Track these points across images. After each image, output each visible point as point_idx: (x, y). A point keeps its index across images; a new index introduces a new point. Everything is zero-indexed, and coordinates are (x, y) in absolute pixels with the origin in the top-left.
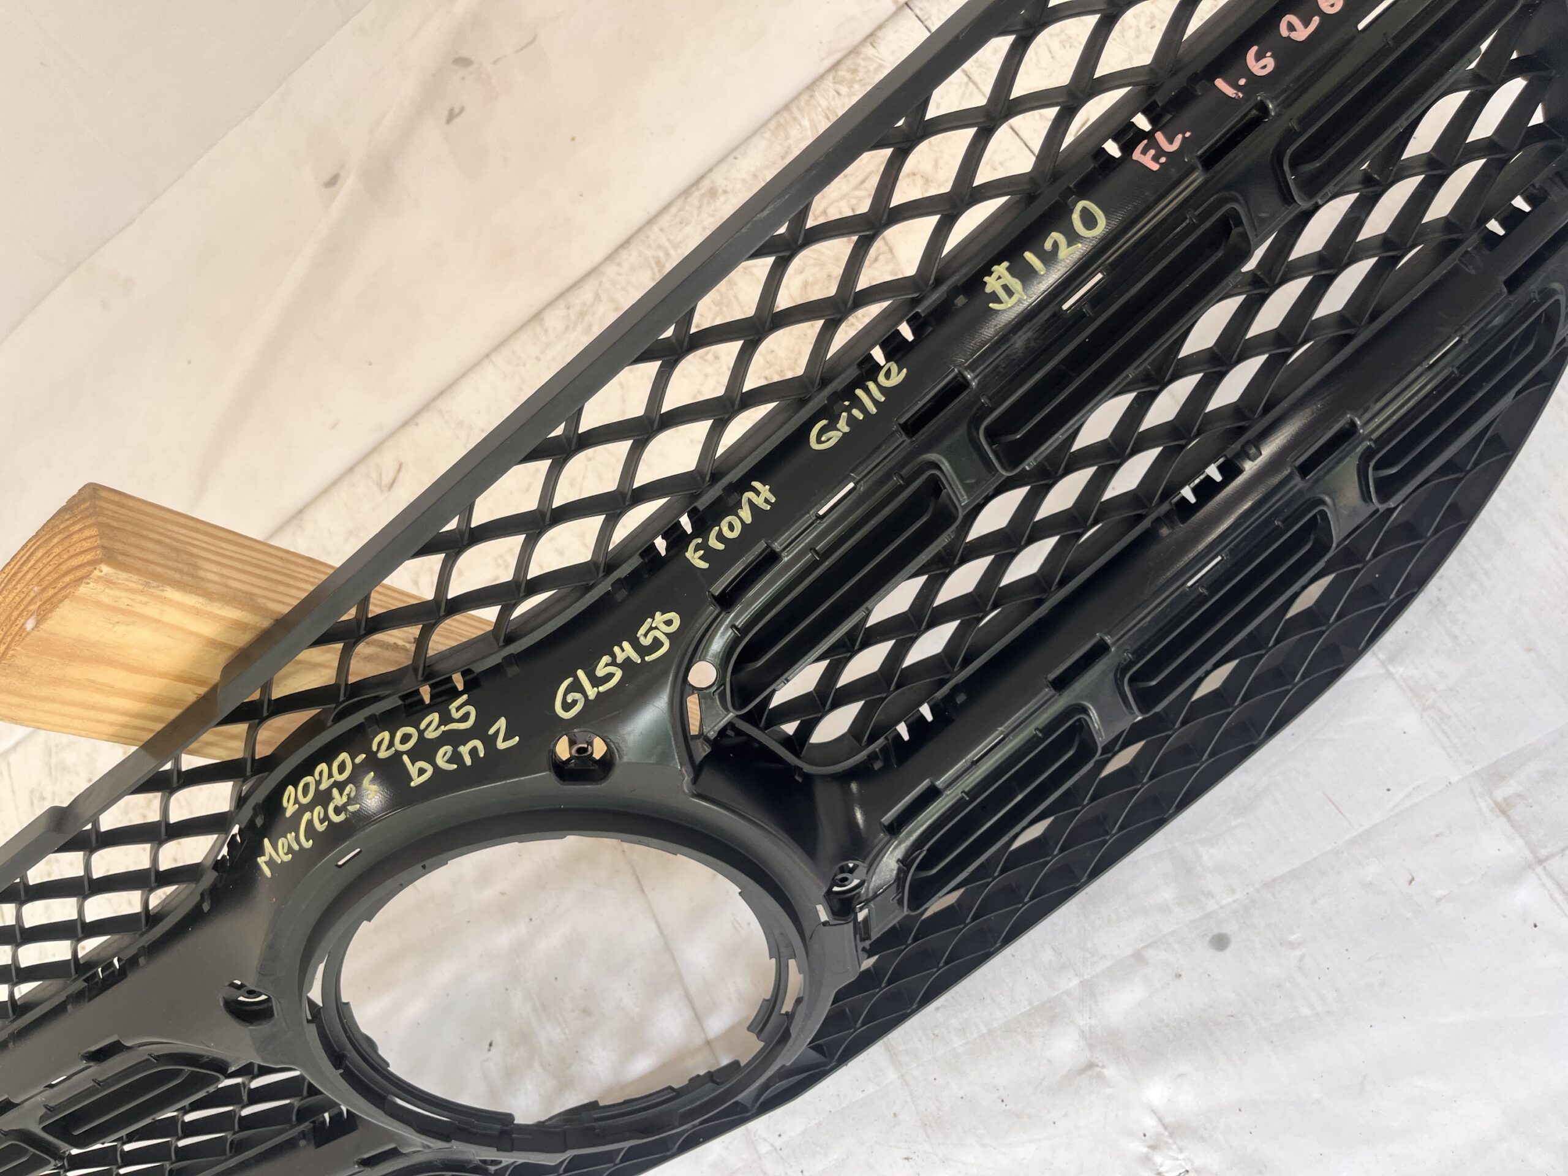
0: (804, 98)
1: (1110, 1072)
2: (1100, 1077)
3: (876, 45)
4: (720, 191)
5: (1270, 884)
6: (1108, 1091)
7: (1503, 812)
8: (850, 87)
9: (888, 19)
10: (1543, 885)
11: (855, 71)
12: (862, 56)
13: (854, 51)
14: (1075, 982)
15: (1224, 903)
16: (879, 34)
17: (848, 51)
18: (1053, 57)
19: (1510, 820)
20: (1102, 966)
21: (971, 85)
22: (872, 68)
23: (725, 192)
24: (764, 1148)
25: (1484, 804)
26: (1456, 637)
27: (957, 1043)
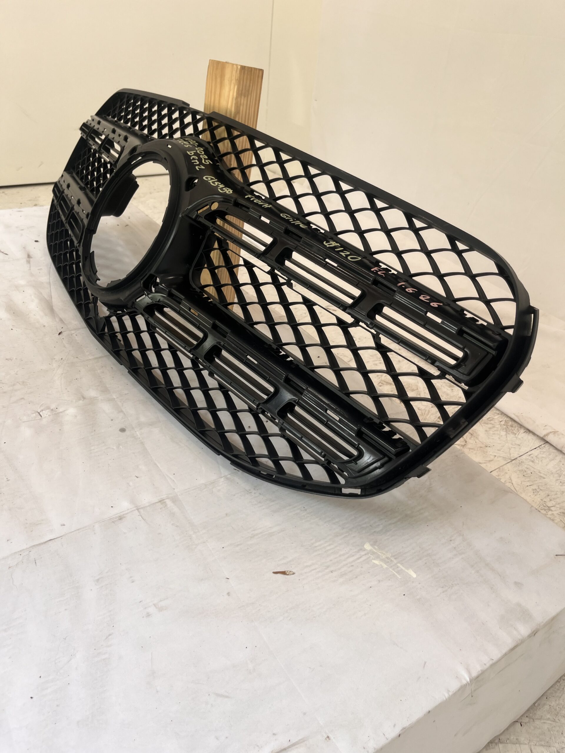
0: (498, 412)
1: (81, 402)
2: (80, 400)
3: (525, 433)
4: (452, 388)
5: (142, 443)
6: (74, 401)
7: (160, 501)
8: (504, 425)
9: (538, 436)
10: (128, 510)
11: (512, 426)
12: (519, 429)
13: (521, 426)
14: (115, 397)
15: (137, 432)
16: (531, 434)
17: (521, 424)
18: (527, 486)
19: (158, 502)
20: (120, 404)
21: (510, 460)
22: (514, 431)
23: (452, 390)
24: (73, 332)
25: (164, 497)
26: (235, 495)
27: (99, 371)
